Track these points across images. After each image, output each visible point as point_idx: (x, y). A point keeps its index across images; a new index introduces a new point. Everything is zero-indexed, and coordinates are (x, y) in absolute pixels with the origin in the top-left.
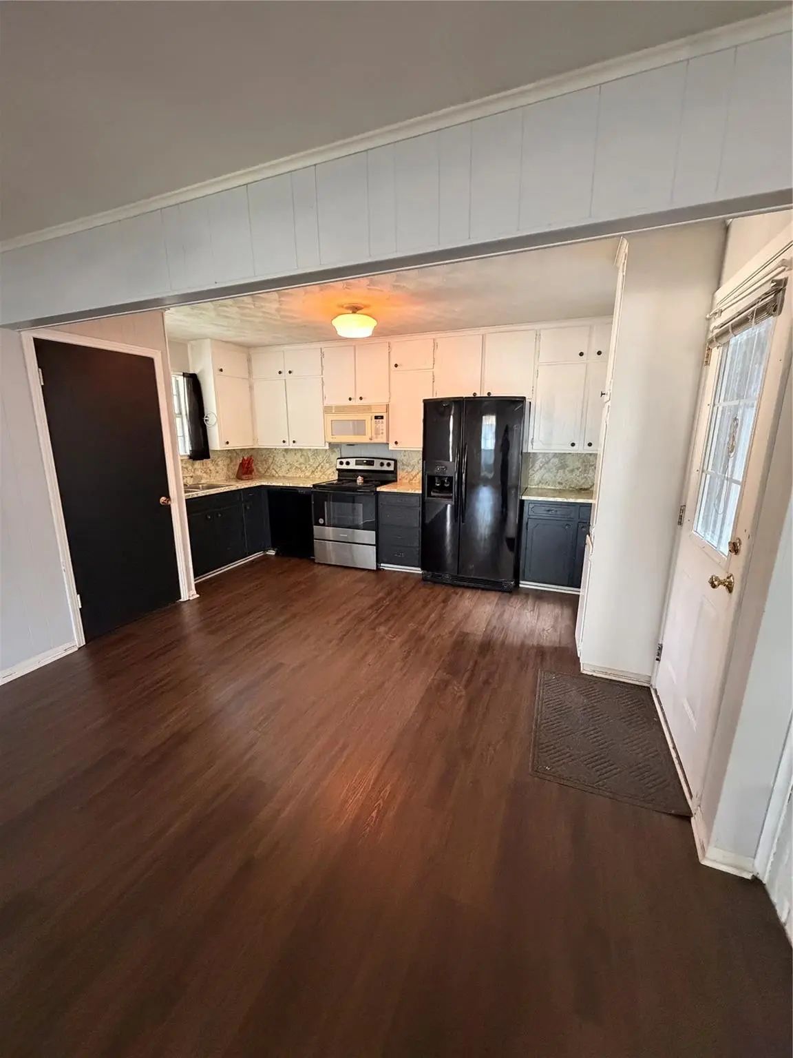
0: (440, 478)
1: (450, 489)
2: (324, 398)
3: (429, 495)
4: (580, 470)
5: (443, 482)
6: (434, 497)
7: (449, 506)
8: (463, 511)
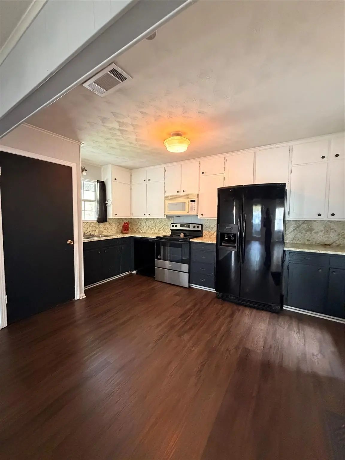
0: (228, 234)
1: (234, 241)
2: (165, 192)
3: (221, 245)
4: (323, 232)
5: (229, 237)
6: (224, 246)
7: (233, 252)
8: (242, 255)
